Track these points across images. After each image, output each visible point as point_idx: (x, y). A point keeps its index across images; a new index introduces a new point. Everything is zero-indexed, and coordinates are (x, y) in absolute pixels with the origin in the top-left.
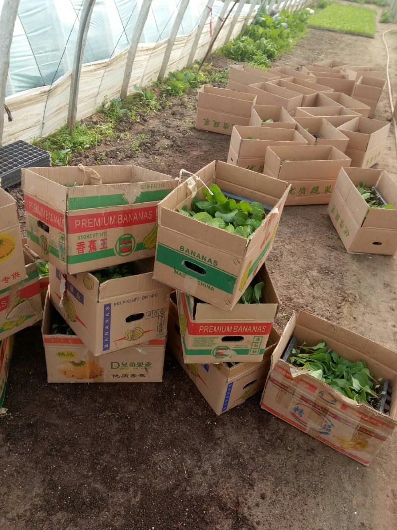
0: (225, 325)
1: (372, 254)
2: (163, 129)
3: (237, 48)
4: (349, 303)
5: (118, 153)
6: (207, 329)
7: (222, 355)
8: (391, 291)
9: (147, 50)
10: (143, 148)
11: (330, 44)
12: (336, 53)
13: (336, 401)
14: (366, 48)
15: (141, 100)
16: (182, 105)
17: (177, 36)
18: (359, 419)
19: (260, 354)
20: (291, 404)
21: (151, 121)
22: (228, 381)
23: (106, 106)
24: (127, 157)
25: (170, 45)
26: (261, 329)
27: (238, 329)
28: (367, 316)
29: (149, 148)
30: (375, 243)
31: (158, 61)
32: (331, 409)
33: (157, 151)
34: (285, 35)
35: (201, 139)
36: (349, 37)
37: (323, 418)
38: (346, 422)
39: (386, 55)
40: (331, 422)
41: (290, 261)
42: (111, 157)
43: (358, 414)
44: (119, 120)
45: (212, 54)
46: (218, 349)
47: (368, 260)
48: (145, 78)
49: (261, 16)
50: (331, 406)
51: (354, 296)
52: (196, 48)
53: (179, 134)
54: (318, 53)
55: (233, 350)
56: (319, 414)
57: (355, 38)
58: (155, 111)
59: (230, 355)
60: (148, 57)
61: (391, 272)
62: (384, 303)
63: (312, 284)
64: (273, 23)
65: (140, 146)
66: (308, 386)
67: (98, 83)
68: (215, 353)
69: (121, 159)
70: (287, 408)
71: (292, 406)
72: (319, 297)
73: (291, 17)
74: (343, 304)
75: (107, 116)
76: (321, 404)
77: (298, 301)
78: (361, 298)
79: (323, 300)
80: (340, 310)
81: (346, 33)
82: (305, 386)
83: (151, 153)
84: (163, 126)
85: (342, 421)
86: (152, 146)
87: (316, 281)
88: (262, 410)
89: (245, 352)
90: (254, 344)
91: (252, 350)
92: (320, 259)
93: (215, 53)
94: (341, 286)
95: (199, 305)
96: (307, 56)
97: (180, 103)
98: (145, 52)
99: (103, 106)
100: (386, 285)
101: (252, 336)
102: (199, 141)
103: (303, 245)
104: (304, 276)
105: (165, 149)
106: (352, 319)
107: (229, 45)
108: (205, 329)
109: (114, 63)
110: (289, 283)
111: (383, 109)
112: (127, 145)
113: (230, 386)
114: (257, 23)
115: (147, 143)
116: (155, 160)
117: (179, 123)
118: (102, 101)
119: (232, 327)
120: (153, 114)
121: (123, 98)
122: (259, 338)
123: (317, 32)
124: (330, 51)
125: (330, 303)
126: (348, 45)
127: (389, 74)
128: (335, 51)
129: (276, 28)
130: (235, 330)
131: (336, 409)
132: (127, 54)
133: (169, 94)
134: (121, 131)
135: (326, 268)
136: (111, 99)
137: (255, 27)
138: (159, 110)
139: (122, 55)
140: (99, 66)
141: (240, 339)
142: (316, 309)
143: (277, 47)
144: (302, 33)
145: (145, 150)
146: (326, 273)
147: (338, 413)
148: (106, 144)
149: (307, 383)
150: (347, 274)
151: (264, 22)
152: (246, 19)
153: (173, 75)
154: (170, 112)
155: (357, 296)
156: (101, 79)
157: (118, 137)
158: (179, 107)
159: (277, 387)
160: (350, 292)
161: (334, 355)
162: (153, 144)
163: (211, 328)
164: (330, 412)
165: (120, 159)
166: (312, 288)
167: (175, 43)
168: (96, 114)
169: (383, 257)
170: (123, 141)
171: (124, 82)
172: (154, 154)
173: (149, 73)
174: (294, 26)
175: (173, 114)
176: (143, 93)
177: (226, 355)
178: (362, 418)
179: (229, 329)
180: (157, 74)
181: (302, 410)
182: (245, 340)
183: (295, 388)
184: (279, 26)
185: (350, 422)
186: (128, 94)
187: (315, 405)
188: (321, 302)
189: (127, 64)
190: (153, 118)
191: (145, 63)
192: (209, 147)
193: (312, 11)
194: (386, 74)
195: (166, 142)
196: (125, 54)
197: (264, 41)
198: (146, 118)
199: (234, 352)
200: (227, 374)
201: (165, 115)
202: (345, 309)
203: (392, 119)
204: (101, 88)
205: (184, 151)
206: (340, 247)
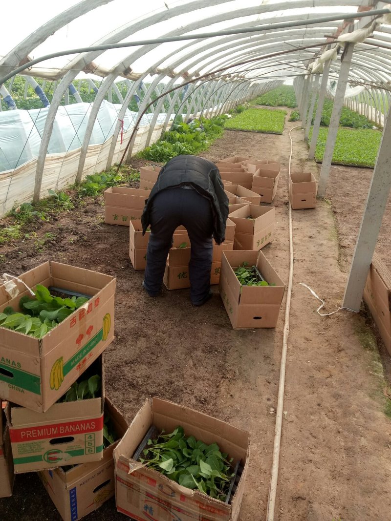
0: (49, 427)
1: (256, 328)
2: (72, 226)
3: (155, 151)
4: (227, 380)
5: (19, 253)
6: (30, 434)
7: (55, 459)
8: (270, 364)
9: (58, 159)
10: (47, 246)
11: (242, 142)
12: (246, 150)
13: (175, 492)
14: (274, 143)
15: (55, 202)
16: (96, 203)
17: (89, 146)
18: (199, 509)
19: (97, 452)
20: (140, 502)
21: (62, 220)
22: (68, 487)
23: (16, 210)
24: (28, 256)
25: (83, 153)
26: (91, 426)
27: (65, 429)
28: (245, 391)
29: (54, 245)
30: (256, 318)
31: (73, 167)
32: (173, 503)
33: (62, 247)
34: (201, 138)
35: (109, 232)
36: (259, 135)
37: (170, 514)
38: (189, 514)
39: (290, 148)
40: (177, 517)
41: (178, 343)
42: (11, 258)
43: (196, 504)
44: (29, 221)
45: (133, 157)
46: (49, 453)
47: (252, 334)
48: (59, 183)
49: (178, 124)
50: (172, 499)
51: (233, 372)
52: (113, 154)
53: (89, 230)
54: (231, 151)
55: (65, 452)
56: (165, 509)
57: (265, 136)
58: (68, 211)
59: (65, 459)
60: (60, 164)
61: (272, 344)
62: (262, 377)
63: (195, 365)
64: (189, 128)
65: (45, 244)
66: (148, 480)
67: (5, 190)
68: (46, 459)
69: (22, 259)
70: (138, 507)
71: (142, 505)
72: (200, 378)
73: (207, 122)
74: (222, 382)
75: (17, 219)
76: (163, 497)
77: (178, 384)
78: (240, 373)
79: (203, 380)
80: (218, 389)
81: (258, 132)
82: (146, 481)
83: (55, 250)
84: (73, 223)
85: (186, 513)
86: (57, 243)
87: (199, 361)
88: (119, 513)
89: (80, 452)
90: (87, 443)
91: (87, 450)
92: (207, 338)
93: (135, 156)
94: (223, 363)
95: (13, 410)
96: (220, 154)
97: (94, 201)
98: (57, 161)
99: (14, 210)
100: (267, 357)
101: (83, 434)
102: (106, 235)
103: (193, 325)
104: (188, 357)
105: (71, 244)
106: (229, 396)
107: (148, 149)
108: (27, 435)
109: (21, 172)
110: (173, 366)
111: (282, 195)
112: (32, 245)
113: (73, 493)
114: (174, 129)
115: (52, 241)
116: (58, 256)
117: (90, 219)
118: (13, 205)
119: (57, 428)
120: (66, 213)
121: (36, 201)
122: (91, 436)
123: (232, 133)
124: (242, 148)
125: (210, 383)
126: (258, 142)
127: (291, 164)
128: (246, 148)
129: (191, 133)
130: (62, 431)
131: (176, 501)
132: (37, 163)
133: (85, 194)
134: (28, 232)
135: (211, 347)
136: (22, 203)
137: (172, 133)
138: (72, 209)
139: (30, 165)
140: (4, 176)
141: (71, 439)
142: (195, 391)
143: (192, 148)
144: (218, 135)
145: (50, 247)
146: (210, 352)
147: (179, 505)
148: (9, 245)
149: (148, 478)
150: (230, 351)
151: (181, 128)
152: (164, 127)
153: (90, 178)
154: (83, 210)
155: (237, 372)
156: (8, 187)
157: (24, 237)
158: (93, 205)
159: (124, 485)
160: (230, 368)
161: (189, 441)
162: (58, 241)
163: (34, 432)
164: (173, 506)
165: (20, 258)
166: (195, 369)
167: (88, 151)
168: (6, 218)
169: (266, 330)
170: (28, 241)
171: (35, 187)
172: (59, 250)
173: (63, 178)
174: (210, 129)
175: (86, 212)
176: (57, 196)
177: (60, 459)
178: (200, 508)
179: (54, 431)
180: (74, 178)
181: (151, 508)
182: (75, 440)
183: (139, 484)
184: (194, 131)
185: (192, 514)
186: (41, 198)
187: (159, 500)
188: (201, 382)
189: (37, 172)
190: (65, 217)
191: (58, 170)
192: (116, 239)
193: (230, 116)
194: (289, 164)
195: (74, 238)
196: (34, 164)
197: (179, 144)
198: (57, 217)
199: (68, 454)
200: (65, 480)
201: (77, 213)
202: (223, 387)
203: (288, 202)
204: (10, 194)
205: (90, 245)
206: (227, 324)
